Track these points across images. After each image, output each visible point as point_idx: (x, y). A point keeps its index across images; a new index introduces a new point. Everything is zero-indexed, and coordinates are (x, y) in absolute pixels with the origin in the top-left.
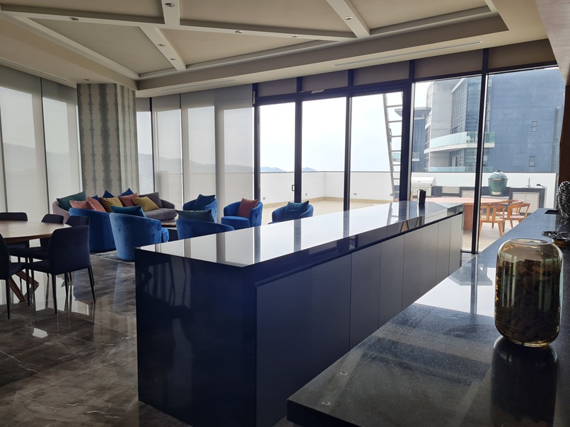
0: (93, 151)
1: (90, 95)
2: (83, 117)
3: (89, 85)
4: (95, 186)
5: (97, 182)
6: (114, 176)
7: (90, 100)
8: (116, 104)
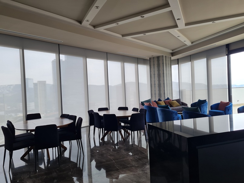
0: (155, 83)
1: (154, 61)
2: (151, 70)
3: (154, 58)
4: (155, 97)
5: (156, 95)
6: (162, 92)
7: (154, 63)
8: (163, 64)
